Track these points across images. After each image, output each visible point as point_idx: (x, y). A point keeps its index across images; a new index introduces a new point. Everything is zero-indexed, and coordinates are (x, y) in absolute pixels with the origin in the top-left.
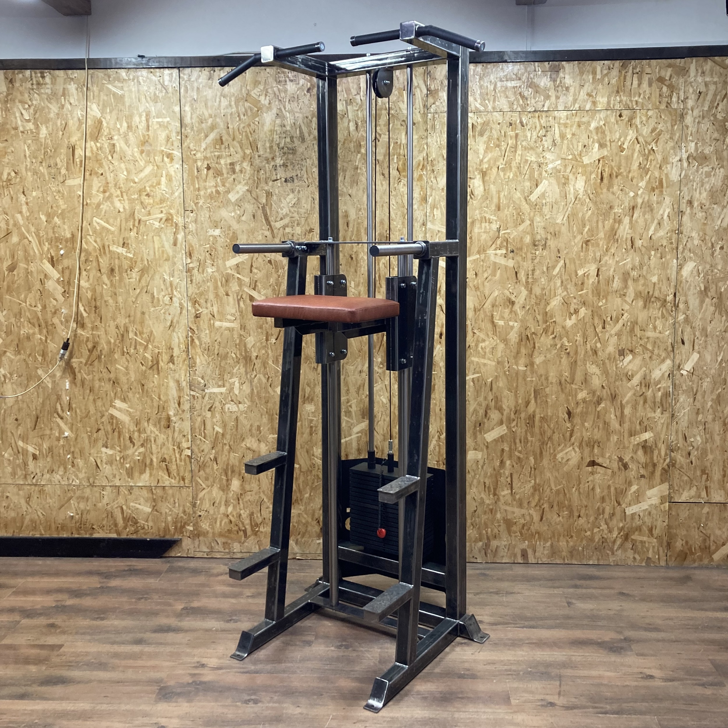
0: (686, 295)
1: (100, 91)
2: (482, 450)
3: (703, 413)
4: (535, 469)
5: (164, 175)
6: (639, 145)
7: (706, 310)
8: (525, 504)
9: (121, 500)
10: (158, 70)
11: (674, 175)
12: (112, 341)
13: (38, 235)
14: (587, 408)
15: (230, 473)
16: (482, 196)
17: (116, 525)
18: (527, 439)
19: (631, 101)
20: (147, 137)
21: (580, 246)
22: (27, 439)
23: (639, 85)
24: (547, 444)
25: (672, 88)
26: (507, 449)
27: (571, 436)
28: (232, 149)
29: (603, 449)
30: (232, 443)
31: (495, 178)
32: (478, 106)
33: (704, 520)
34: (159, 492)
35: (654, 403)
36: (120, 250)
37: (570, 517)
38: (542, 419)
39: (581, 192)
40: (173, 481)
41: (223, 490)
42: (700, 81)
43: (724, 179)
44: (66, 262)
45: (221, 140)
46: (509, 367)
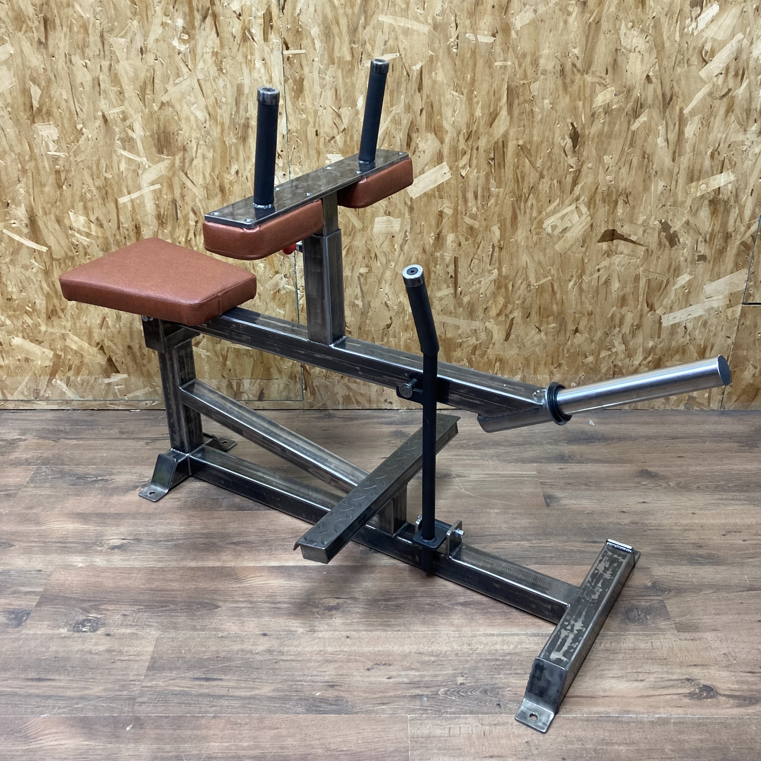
2: (401, 215)
4: (501, 249)
8: (480, 313)
14: (612, 124)
18: (489, 189)
24: (526, 201)
26: (448, 211)
27: (575, 183)
29: (634, 207)
35: (748, 111)
37: (559, 332)
38: (522, 149)
46: (457, 38)
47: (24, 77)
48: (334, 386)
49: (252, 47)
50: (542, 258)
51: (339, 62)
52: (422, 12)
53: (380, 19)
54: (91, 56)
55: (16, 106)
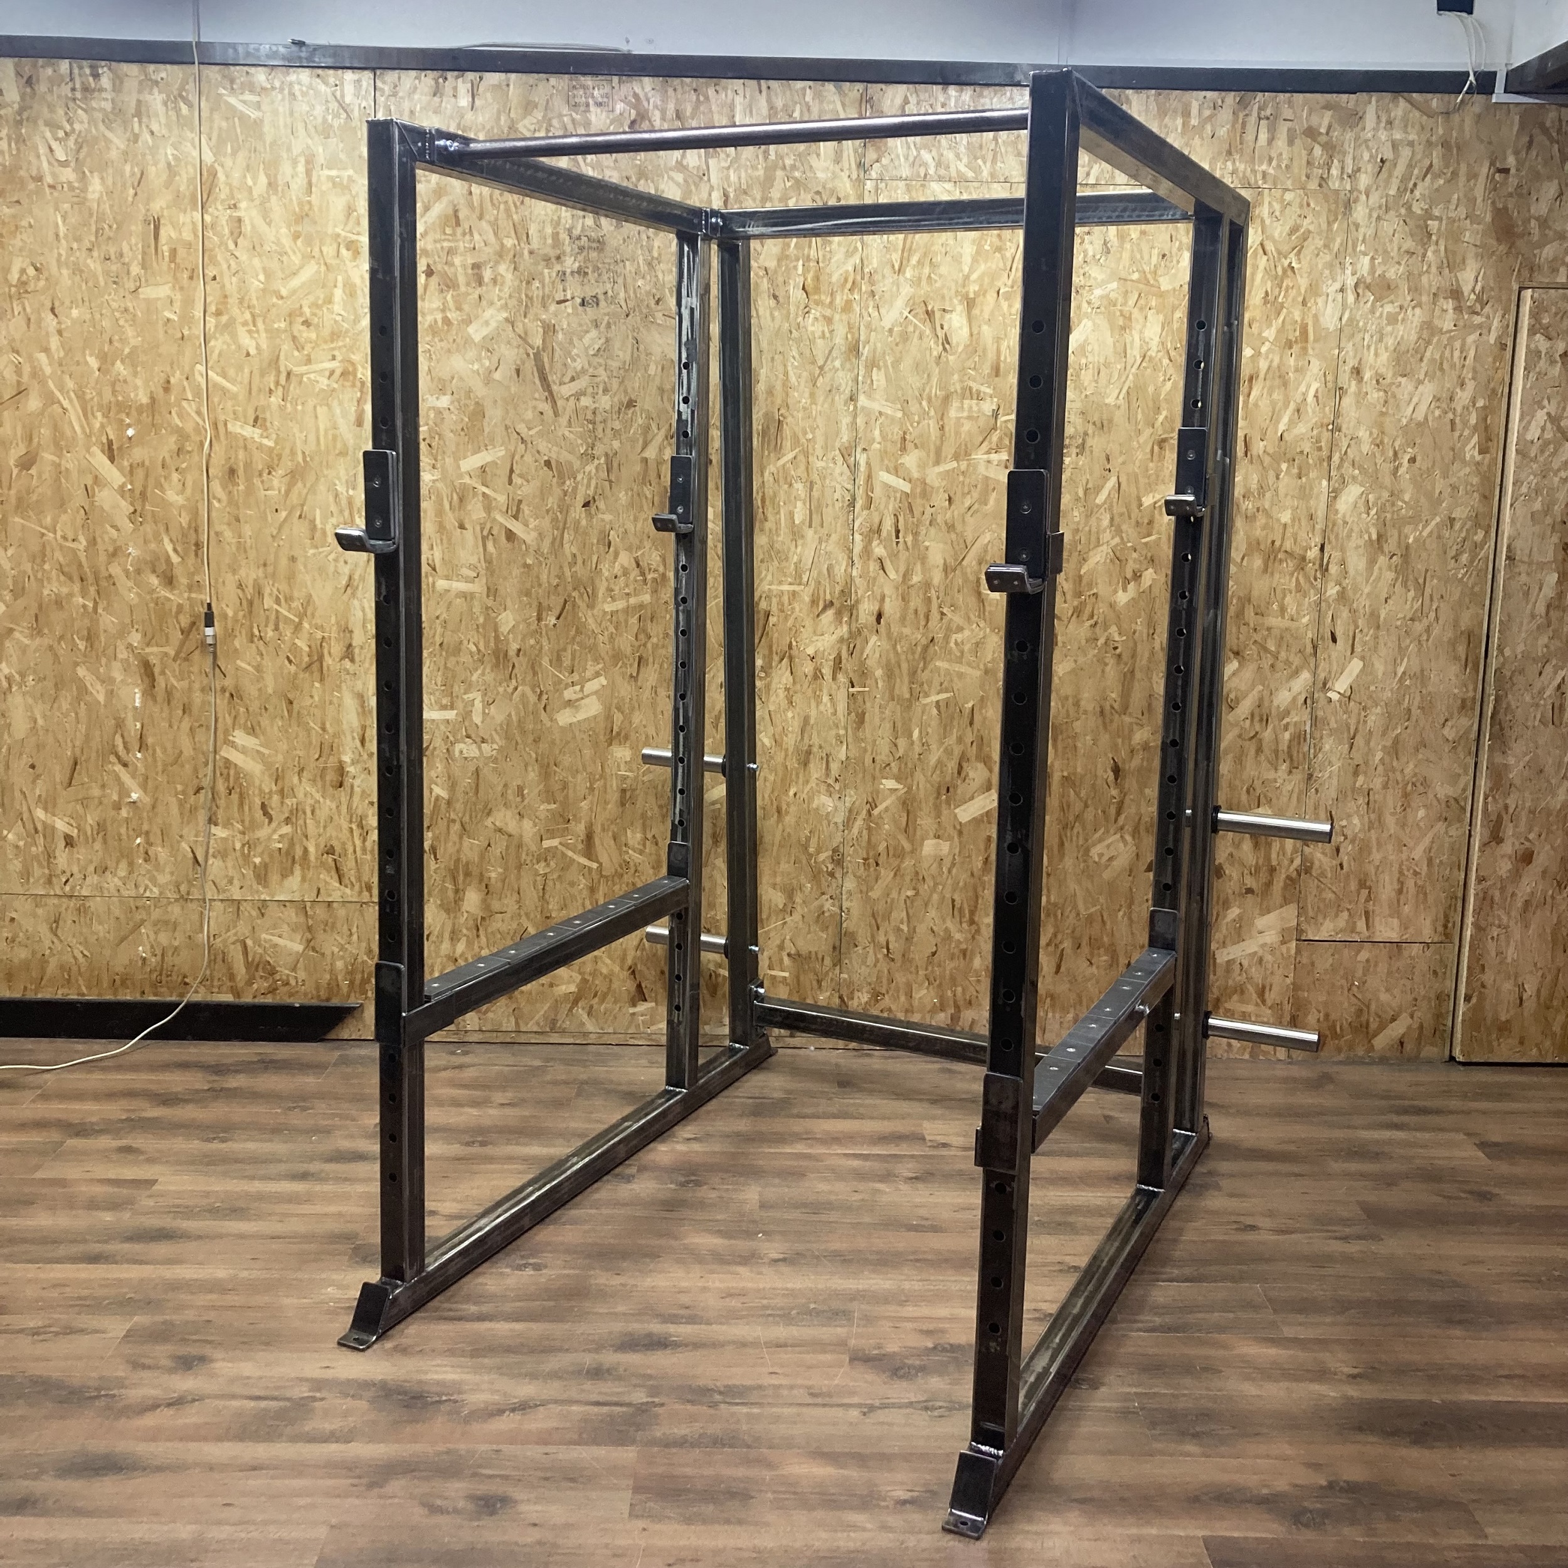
0: (1343, 550)
1: (212, 110)
2: (950, 838)
3: (1365, 773)
5: (340, 284)
6: (1265, 258)
7: (1379, 578)
9: (242, 929)
10: (331, 72)
11: (1330, 318)
12: (230, 613)
13: (81, 397)
14: (1150, 760)
15: (461, 878)
16: (966, 346)
17: (232, 977)
19: (1254, 171)
20: (306, 208)
21: (1148, 450)
22: (55, 806)
23: (1270, 141)
24: (1073, 828)
25: (1331, 149)
27: (1118, 813)
28: (476, 236)
30: (466, 819)
31: (992, 313)
32: (963, 169)
33: (1359, 974)
34: (320, 912)
35: (1276, 752)
36: (249, 432)
37: (1112, 966)
38: (1068, 779)
39: (1154, 345)
40: (348, 891)
41: (448, 911)
42: (1383, 138)
43: (1422, 329)
44: (138, 454)
45: (457, 217)
47: (610, 705)
49: (821, 684)
50: (1090, 886)
51: (898, 700)
53: (937, 664)
55: (597, 730)
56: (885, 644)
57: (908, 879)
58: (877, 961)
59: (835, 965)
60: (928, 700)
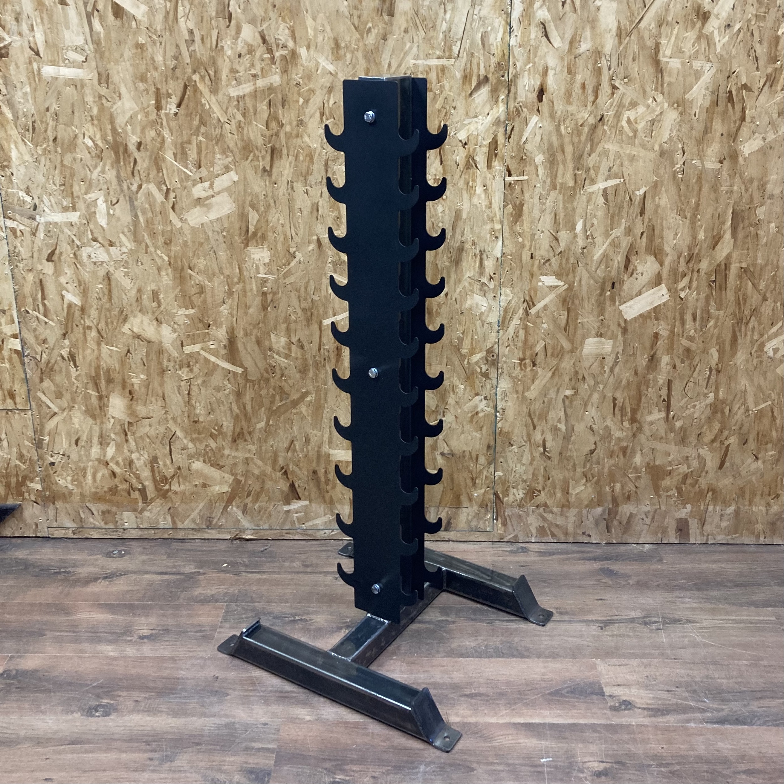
2: (613, 337)
4: (718, 372)
8: (693, 439)
15: (103, 383)
18: (709, 311)
24: (747, 323)
26: (664, 333)
30: (103, 325)
38: (744, 272)
46: (684, 164)
47: (244, 202)
48: (528, 515)
49: (474, 174)
51: (561, 188)
52: (649, 139)
53: (606, 146)
54: (313, 183)
55: (231, 231)
56: (548, 125)
57: (567, 379)
58: (533, 459)
59: (489, 464)
60: (594, 188)
